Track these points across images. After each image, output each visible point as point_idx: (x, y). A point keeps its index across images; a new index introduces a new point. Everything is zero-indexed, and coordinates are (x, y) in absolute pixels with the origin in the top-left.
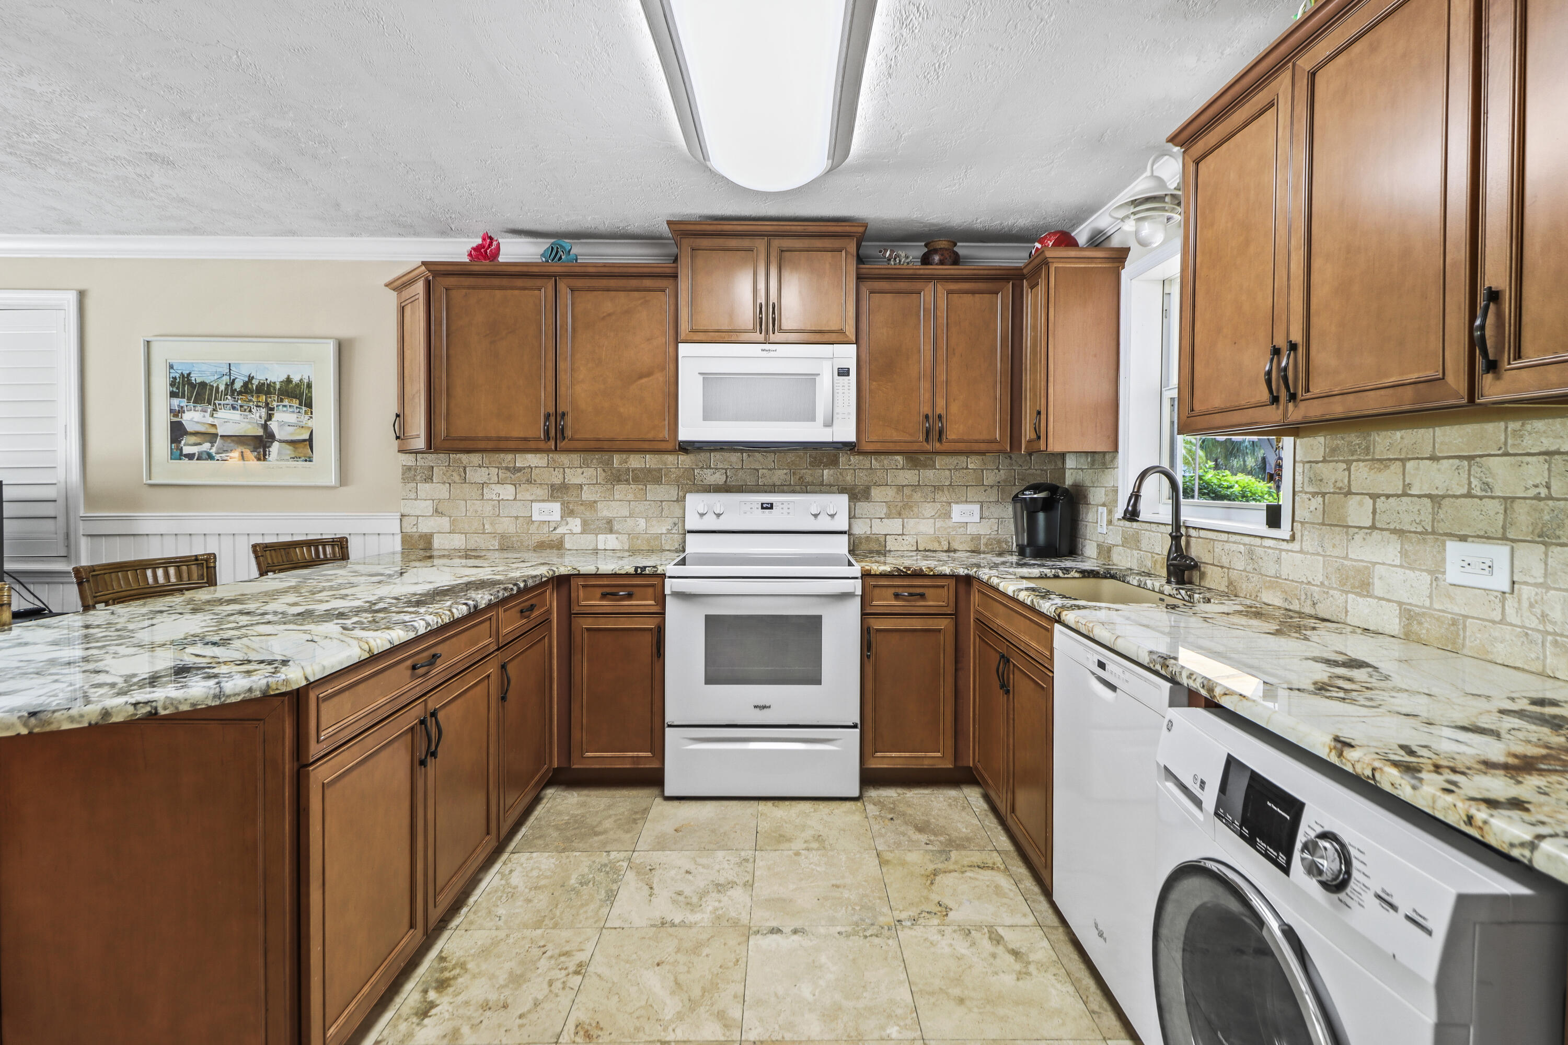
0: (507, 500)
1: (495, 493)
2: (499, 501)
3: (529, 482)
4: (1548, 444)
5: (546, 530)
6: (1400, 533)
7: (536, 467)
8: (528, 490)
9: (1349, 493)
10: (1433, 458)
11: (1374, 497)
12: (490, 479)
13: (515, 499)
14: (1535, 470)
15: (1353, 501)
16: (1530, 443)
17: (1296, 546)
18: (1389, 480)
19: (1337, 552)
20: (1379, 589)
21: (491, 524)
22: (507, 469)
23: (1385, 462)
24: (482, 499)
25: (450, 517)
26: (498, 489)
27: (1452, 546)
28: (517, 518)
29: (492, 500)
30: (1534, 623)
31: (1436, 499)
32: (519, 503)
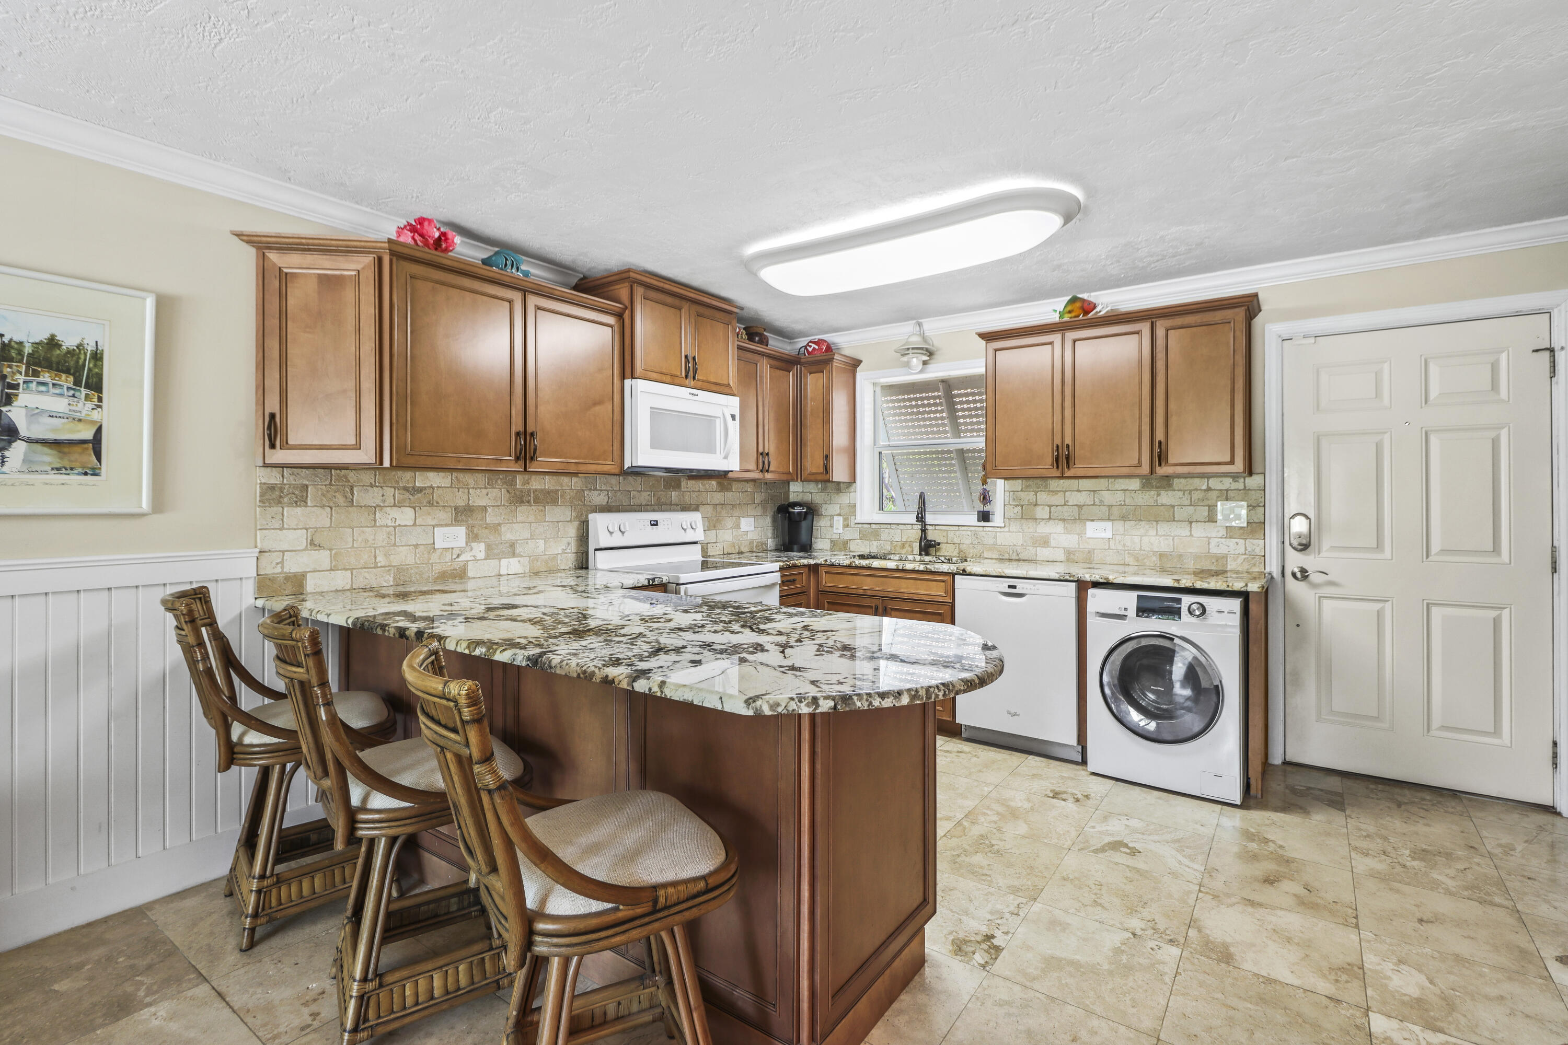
0: (405, 526)
1: (390, 517)
2: (395, 527)
3: (430, 504)
4: (1123, 487)
5: (448, 557)
6: (1064, 520)
7: (438, 487)
8: (429, 514)
9: (1036, 505)
10: (1078, 491)
11: (1050, 506)
12: (384, 501)
13: (415, 525)
14: (1120, 496)
15: (1039, 509)
16: (1117, 487)
17: (1006, 529)
18: (1058, 499)
19: (1031, 530)
20: (1053, 543)
21: (385, 555)
22: (406, 489)
23: (1055, 492)
24: (375, 526)
25: (331, 550)
26: (394, 513)
27: (1089, 524)
28: (416, 546)
29: (387, 526)
30: (1120, 547)
31: (1080, 507)
32: (419, 529)
